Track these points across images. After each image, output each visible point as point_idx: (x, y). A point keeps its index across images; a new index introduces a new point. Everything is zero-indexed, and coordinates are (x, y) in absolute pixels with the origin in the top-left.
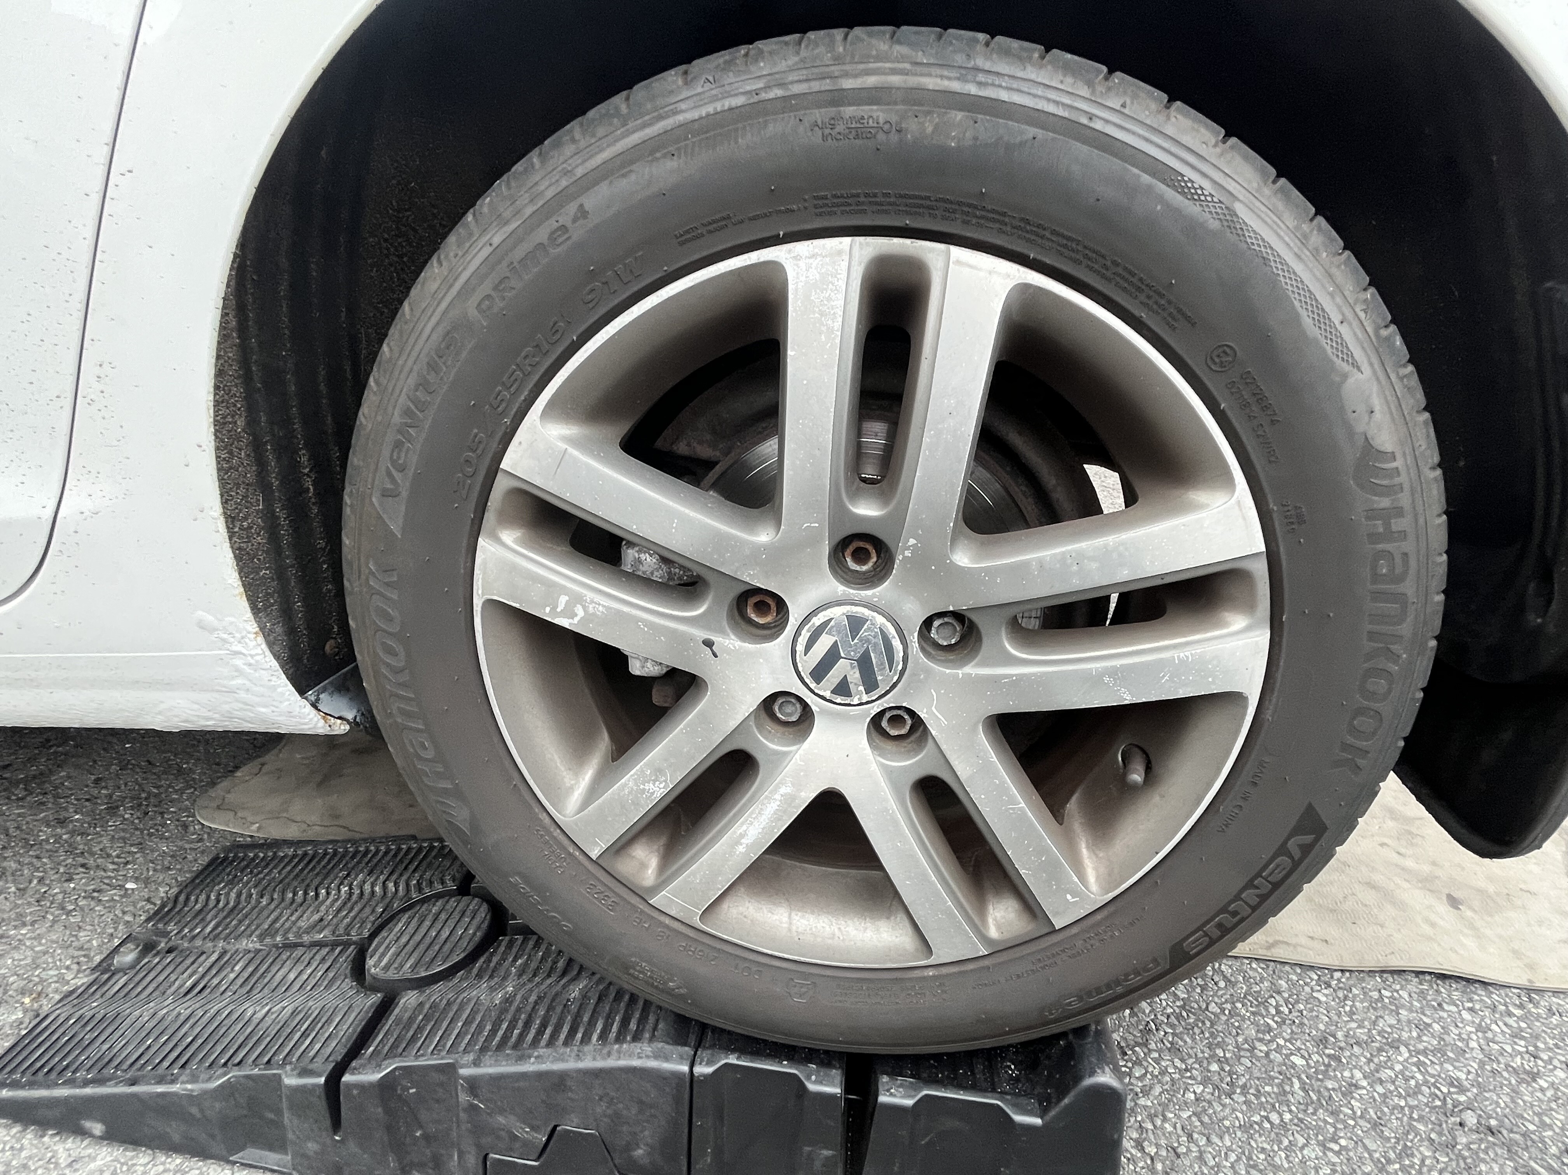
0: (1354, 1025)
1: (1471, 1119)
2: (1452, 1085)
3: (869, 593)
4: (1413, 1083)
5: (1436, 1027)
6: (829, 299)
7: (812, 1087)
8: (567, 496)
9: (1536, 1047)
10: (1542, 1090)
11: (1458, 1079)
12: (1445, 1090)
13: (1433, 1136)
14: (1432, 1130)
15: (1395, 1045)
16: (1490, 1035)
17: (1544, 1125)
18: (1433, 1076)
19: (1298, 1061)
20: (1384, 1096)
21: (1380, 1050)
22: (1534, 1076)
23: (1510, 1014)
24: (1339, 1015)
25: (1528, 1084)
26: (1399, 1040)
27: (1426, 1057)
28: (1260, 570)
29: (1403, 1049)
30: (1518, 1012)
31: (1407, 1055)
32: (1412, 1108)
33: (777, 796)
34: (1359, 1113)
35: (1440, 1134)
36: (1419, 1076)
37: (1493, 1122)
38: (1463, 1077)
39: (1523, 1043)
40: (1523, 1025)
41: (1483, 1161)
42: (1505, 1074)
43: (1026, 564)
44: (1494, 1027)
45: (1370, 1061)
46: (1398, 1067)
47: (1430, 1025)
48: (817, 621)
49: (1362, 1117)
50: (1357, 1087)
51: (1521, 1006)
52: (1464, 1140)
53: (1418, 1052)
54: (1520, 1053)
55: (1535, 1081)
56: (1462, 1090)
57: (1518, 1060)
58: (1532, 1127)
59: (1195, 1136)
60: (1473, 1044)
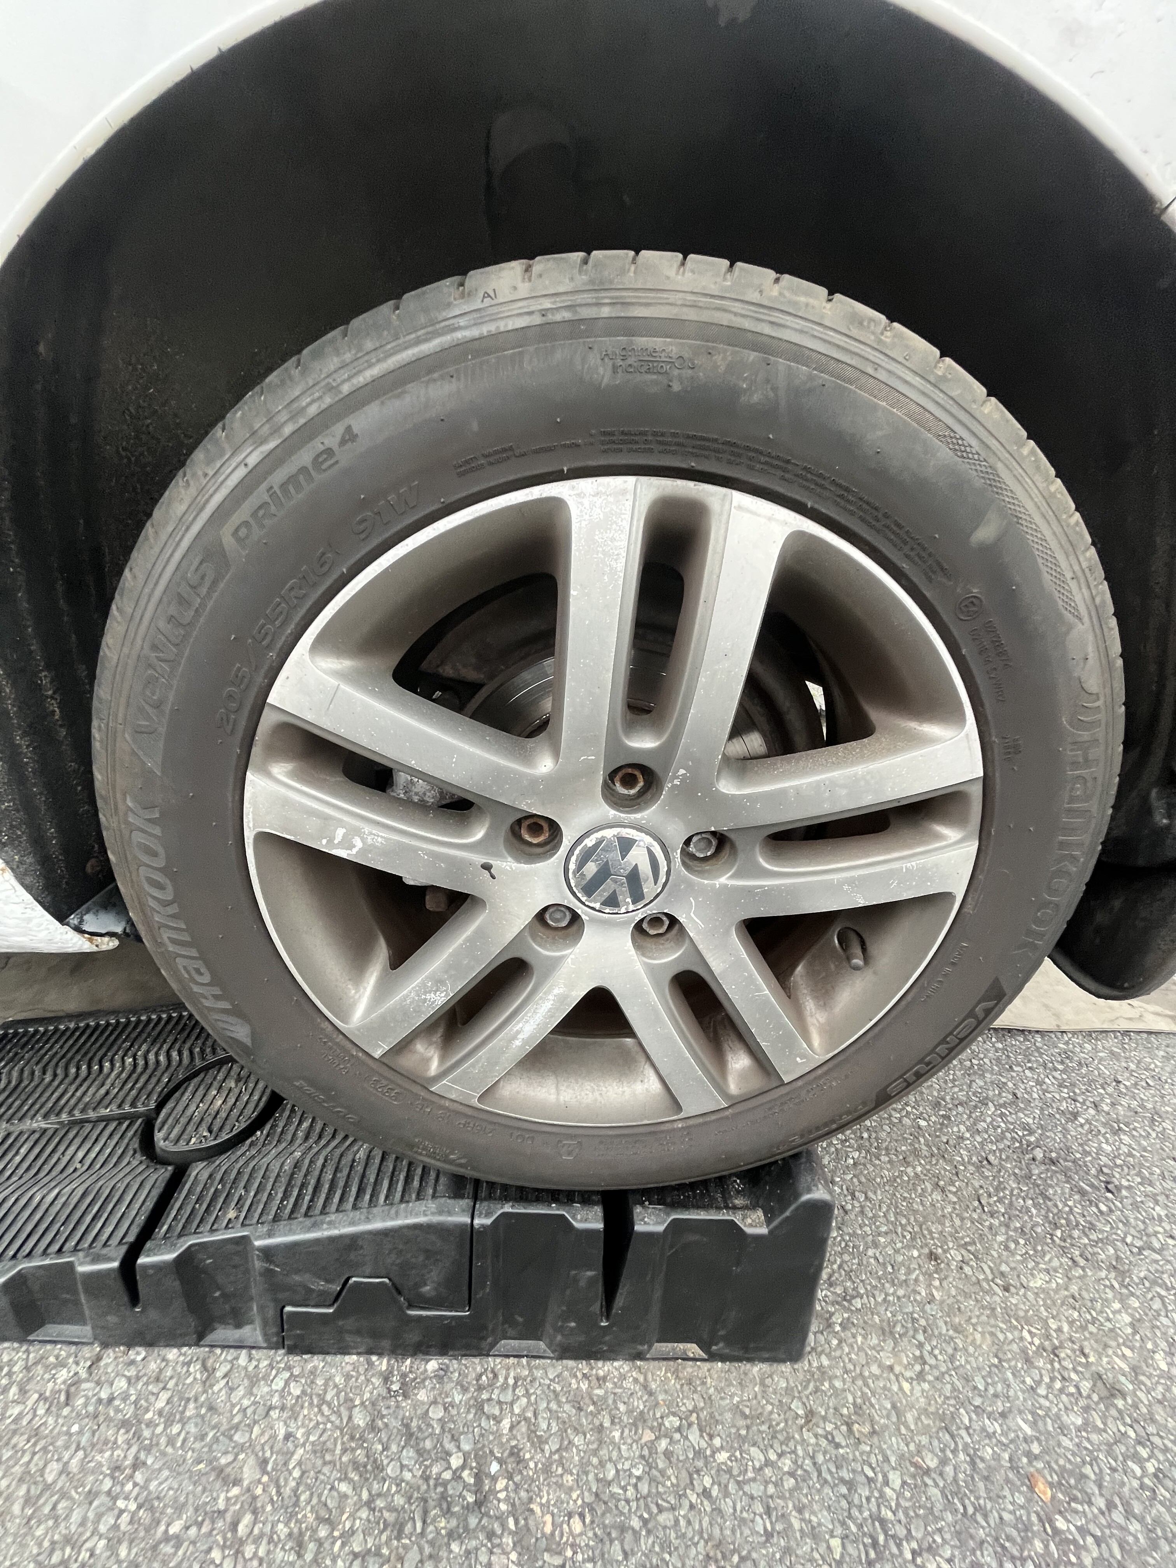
0: (956, 1089)
1: (1039, 1154)
2: (1024, 1129)
3: (638, 816)
4: (999, 1130)
5: (1010, 1085)
6: (613, 539)
7: (577, 1225)
8: (342, 732)
9: (1074, 1092)
10: (1082, 1126)
11: (1028, 1124)
12: (1020, 1133)
13: (1017, 1171)
14: (1016, 1166)
15: (984, 1102)
16: (1044, 1087)
17: (1086, 1153)
18: (1012, 1124)
19: (923, 1123)
20: (981, 1144)
21: (976, 1107)
22: (1075, 1115)
23: (1056, 1069)
24: (946, 1082)
25: (1072, 1122)
26: (987, 1098)
27: (1006, 1109)
28: (976, 792)
29: (990, 1104)
30: (1060, 1067)
31: (993, 1109)
32: (1001, 1151)
33: (551, 997)
34: (966, 1159)
35: (1021, 1169)
36: (1003, 1125)
37: (1054, 1155)
38: (1030, 1121)
39: (1066, 1090)
40: (1065, 1077)
41: (1051, 1186)
42: (1058, 1116)
43: (783, 791)
44: (1047, 1080)
45: (970, 1117)
46: (989, 1120)
47: (1005, 1084)
48: (589, 842)
49: (969, 1162)
50: (962, 1138)
51: (1062, 1062)
52: (1037, 1172)
53: (1001, 1106)
54: (1065, 1098)
55: (1076, 1119)
56: (1031, 1132)
57: (1064, 1104)
58: (1078, 1156)
59: (857, 1194)
60: (1035, 1096)
